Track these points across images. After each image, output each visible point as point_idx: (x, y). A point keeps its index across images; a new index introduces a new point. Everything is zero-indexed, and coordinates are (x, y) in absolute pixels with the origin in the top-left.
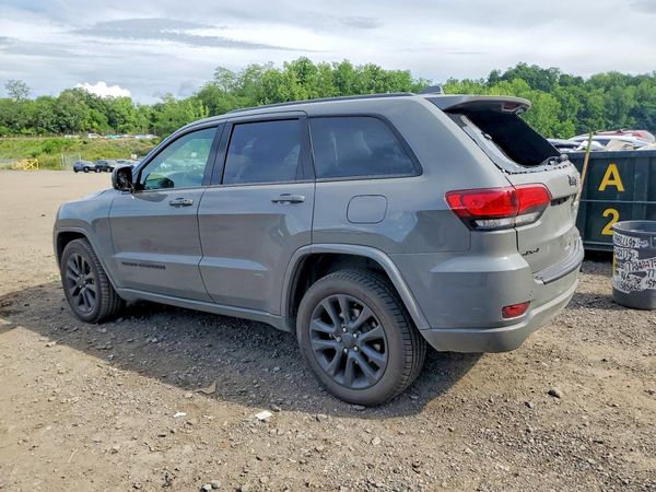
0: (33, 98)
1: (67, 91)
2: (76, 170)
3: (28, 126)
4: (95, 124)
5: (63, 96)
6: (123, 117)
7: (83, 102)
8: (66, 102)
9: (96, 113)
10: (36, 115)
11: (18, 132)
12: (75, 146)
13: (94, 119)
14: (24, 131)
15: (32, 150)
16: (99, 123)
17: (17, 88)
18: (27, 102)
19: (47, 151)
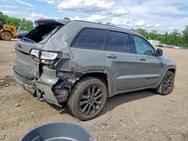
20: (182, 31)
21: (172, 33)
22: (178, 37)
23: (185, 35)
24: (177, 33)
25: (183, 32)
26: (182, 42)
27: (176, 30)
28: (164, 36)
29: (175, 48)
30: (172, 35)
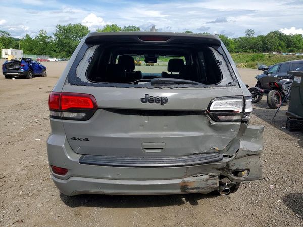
0: (255, 36)
1: (271, 32)
2: (259, 69)
3: (250, 49)
4: (280, 48)
5: (269, 35)
6: (295, 44)
7: (277, 37)
8: (269, 38)
9: (282, 43)
10: (255, 44)
11: (246, 52)
12: (265, 58)
13: (280, 45)
14: (248, 51)
15: (247, 59)
16: (282, 47)
17: (250, 32)
18: (253, 38)
19: (253, 60)
20: (53, 34)
21: (38, 35)
22: (49, 43)
23: (59, 39)
24: (47, 36)
25: (55, 35)
26: (57, 50)
27: (42, 31)
28: (26, 41)
29: (51, 60)
30: (39, 39)
